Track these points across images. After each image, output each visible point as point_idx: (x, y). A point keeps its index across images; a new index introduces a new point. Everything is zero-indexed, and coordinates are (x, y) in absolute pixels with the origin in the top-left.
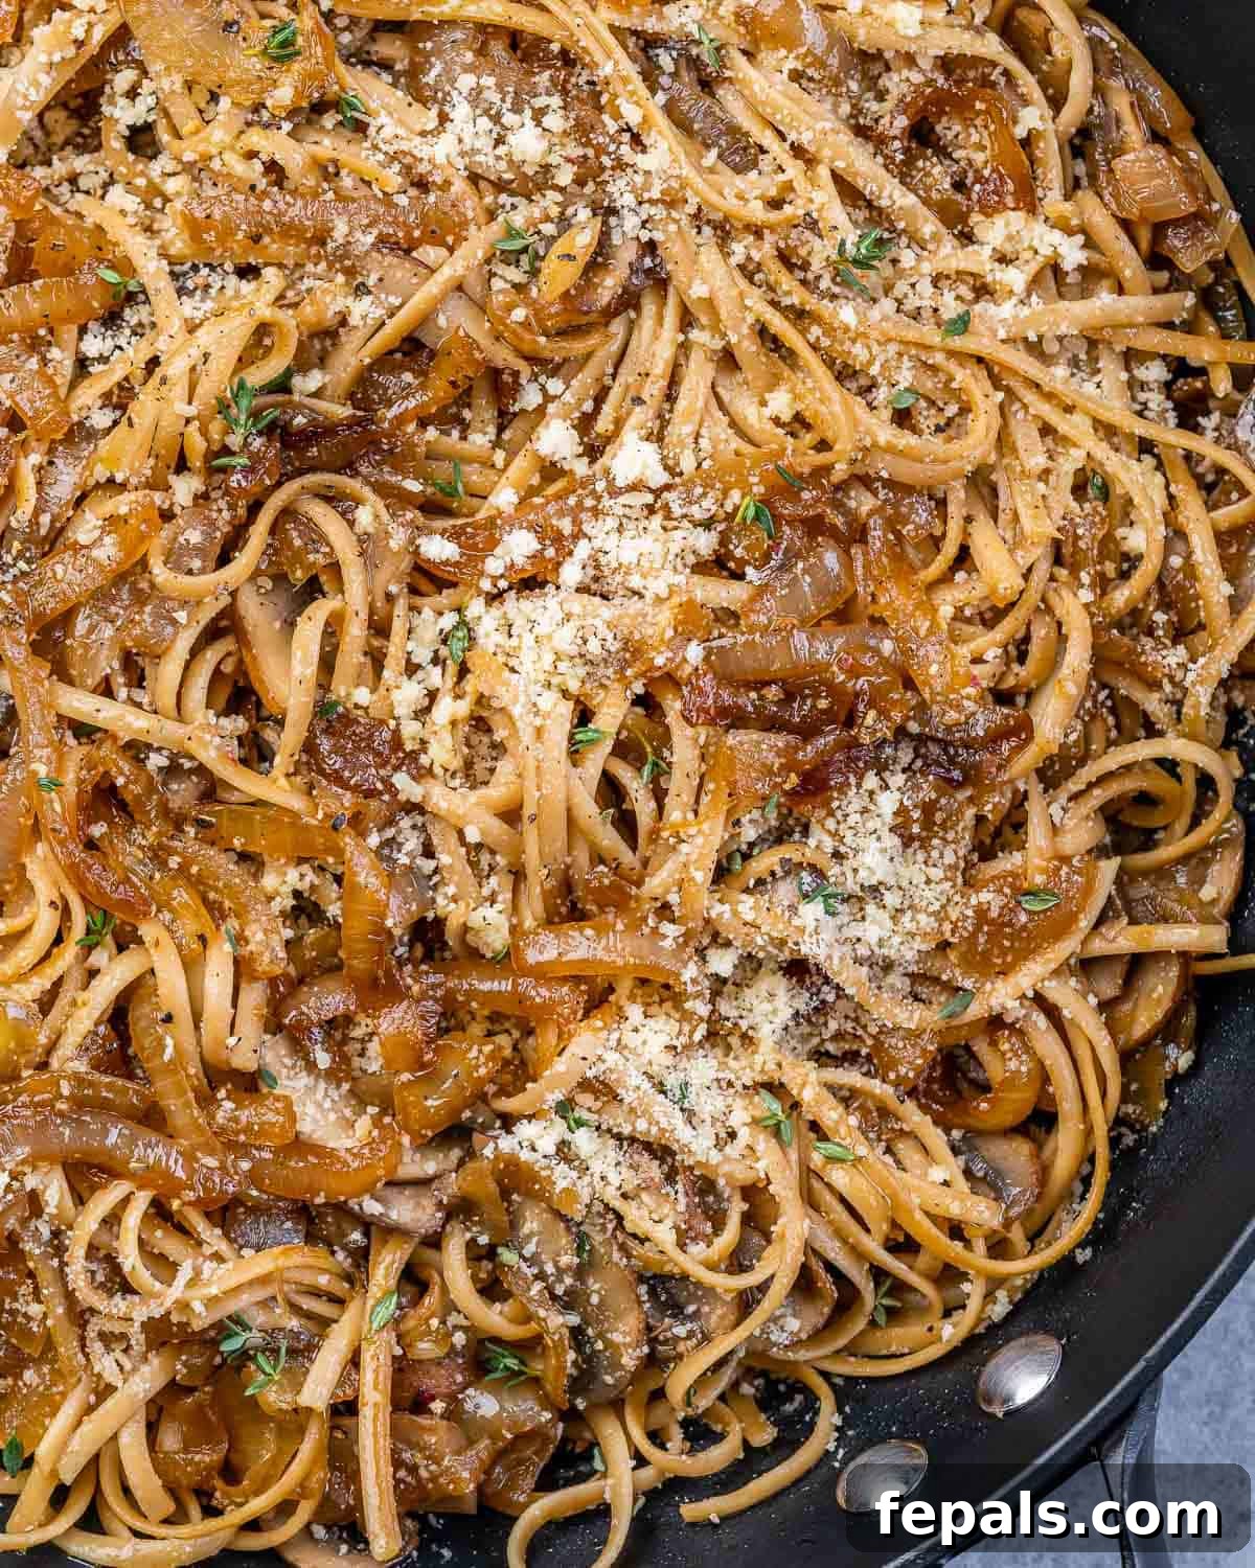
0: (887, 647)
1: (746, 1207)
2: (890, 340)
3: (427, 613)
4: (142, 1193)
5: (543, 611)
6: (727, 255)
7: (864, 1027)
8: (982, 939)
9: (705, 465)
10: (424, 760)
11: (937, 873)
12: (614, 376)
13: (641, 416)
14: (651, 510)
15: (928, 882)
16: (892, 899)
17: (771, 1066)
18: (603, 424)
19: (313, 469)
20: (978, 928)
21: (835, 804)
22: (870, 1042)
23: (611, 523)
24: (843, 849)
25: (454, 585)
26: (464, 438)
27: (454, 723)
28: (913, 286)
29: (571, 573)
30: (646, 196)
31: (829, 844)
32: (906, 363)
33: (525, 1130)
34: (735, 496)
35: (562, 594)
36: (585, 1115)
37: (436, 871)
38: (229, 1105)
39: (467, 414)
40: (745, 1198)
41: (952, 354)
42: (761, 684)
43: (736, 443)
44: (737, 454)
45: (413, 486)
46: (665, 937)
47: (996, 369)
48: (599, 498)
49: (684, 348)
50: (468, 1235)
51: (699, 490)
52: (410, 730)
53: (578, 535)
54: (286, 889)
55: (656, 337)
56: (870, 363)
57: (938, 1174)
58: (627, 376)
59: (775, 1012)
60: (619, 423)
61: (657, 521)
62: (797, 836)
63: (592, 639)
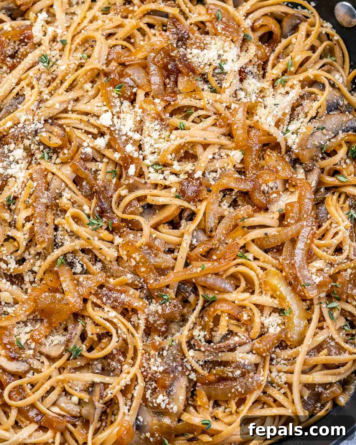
0: (153, 55)
1: (307, 87)
2: (69, 59)
3: (149, 175)
4: (315, 242)
5: (148, 143)
6: (47, 100)
7: (255, 62)
8: (230, 30)
9: (105, 103)
10: (190, 172)
11: (213, 42)
12: (82, 129)
13: (93, 120)
14: (118, 118)
15: (215, 44)
16: (221, 52)
17: (268, 83)
18: (95, 131)
19: (111, 207)
20: (228, 31)
21: (197, 65)
22: (260, 61)
23: (122, 127)
24: (208, 63)
25: (141, 168)
26: (100, 170)
27: (180, 165)
28: (53, 57)
29: (137, 136)
30: (32, 121)
31: (207, 67)
32: (75, 55)
33: (290, 143)
34: (114, 94)
35: (143, 138)
36: (285, 129)
37: (221, 169)
38: (289, 220)
39: (94, 169)
40: (304, 88)
41: (72, 44)
42: (165, 85)
43: (99, 96)
44: (102, 96)
45: (114, 181)
46: (235, 107)
47: (75, 33)
48: (116, 130)
49: (73, 111)
50: (320, 160)
51: (113, 104)
52: (183, 176)
53: (126, 135)
54: (228, 209)
55: (70, 118)
56: (75, 63)
57: (294, 40)
58: (81, 126)
59: (254, 83)
60: (95, 126)
61: (122, 115)
62: (206, 76)
63: (155, 128)
